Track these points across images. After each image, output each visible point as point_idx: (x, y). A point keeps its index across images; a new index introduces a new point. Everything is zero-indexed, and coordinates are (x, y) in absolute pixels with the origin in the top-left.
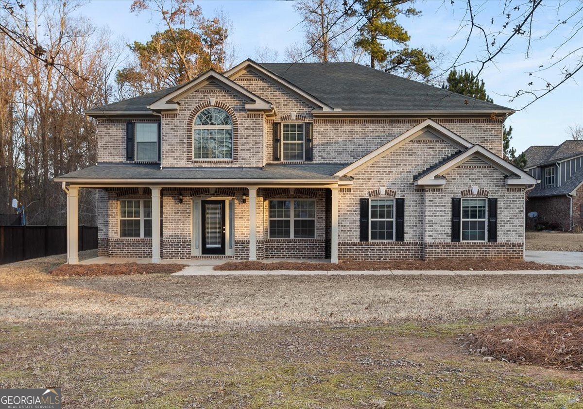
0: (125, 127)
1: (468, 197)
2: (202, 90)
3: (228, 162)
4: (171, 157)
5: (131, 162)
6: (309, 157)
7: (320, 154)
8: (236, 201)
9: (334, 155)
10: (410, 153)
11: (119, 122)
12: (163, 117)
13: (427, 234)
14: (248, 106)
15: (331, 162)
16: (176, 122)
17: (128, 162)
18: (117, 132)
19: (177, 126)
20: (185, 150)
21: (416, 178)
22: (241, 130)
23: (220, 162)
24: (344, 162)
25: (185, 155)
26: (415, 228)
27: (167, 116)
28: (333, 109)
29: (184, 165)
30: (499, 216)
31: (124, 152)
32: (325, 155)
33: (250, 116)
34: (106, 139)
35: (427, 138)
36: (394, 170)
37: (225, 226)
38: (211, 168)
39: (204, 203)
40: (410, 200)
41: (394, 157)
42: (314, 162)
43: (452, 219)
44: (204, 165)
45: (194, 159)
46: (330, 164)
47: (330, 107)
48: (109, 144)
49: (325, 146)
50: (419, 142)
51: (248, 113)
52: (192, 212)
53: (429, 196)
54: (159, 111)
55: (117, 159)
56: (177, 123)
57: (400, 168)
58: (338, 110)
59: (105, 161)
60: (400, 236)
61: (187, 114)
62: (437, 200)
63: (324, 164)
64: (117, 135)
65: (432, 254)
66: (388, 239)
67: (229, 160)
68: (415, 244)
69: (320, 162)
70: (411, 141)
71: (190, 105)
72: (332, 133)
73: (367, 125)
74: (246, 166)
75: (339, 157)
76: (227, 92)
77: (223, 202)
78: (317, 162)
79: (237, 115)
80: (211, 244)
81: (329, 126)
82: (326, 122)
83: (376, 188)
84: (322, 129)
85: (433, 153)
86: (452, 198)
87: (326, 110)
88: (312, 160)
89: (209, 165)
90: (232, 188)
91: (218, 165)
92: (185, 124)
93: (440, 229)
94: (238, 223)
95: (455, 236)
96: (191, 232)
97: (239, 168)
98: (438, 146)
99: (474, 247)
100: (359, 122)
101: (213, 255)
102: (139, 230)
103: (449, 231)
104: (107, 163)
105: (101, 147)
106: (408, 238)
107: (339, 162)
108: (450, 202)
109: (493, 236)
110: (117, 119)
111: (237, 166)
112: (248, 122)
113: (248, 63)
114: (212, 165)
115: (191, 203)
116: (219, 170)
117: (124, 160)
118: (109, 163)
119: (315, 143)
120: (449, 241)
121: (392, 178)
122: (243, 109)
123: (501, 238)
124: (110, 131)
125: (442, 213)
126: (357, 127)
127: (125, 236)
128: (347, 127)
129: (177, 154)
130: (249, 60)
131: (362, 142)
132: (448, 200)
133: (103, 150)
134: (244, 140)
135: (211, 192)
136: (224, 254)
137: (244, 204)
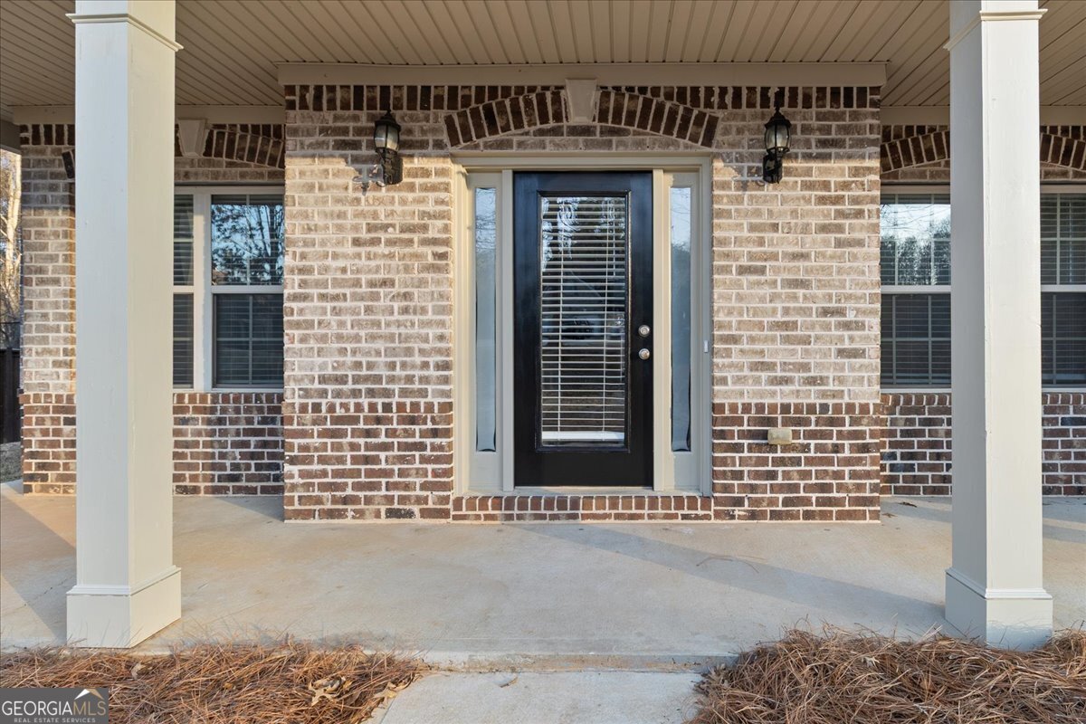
8: (725, 171)
37: (649, 322)
39: (529, 185)
94: (731, 301)
96: (455, 357)
115: (456, 180)
135: (576, 119)
136: (648, 481)
137: (769, 189)
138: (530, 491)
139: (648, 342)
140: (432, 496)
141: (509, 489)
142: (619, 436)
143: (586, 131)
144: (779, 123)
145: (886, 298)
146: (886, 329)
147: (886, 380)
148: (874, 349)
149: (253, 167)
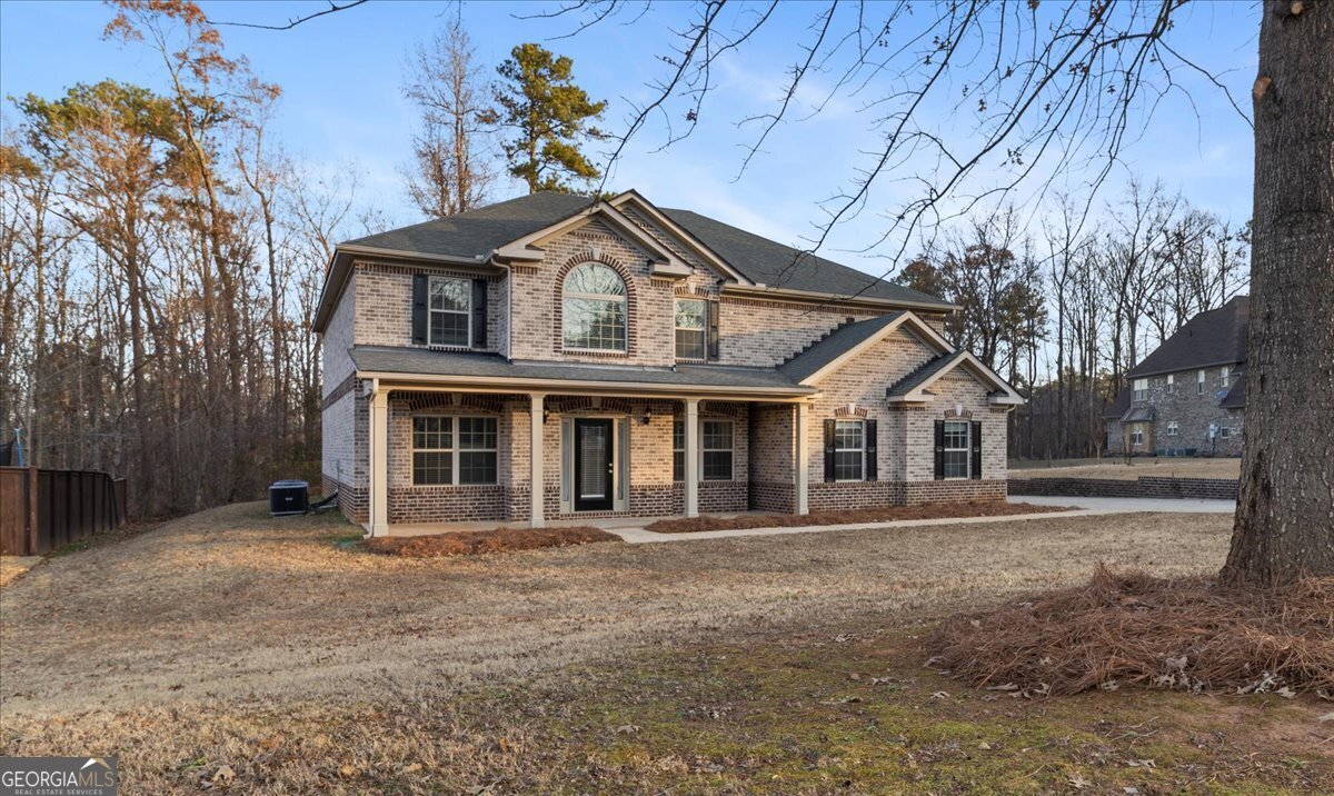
0: (411, 281)
1: (951, 420)
2: (580, 232)
3: (621, 356)
4: (528, 342)
5: (422, 347)
6: (714, 353)
7: (729, 350)
8: (634, 421)
9: (747, 352)
10: (883, 356)
11: (398, 270)
12: (512, 272)
13: (909, 469)
14: (658, 268)
15: (744, 364)
16: (535, 282)
17: (417, 346)
18: (397, 290)
19: (537, 290)
20: (551, 331)
21: (890, 392)
22: (641, 304)
23: (609, 356)
24: (761, 365)
25: (551, 339)
26: (889, 462)
27: (520, 270)
28: (754, 284)
29: (549, 358)
30: (983, 445)
31: (408, 328)
32: (735, 352)
33: (654, 283)
34: (372, 301)
35: (901, 337)
36: (864, 379)
37: (612, 462)
38: (593, 364)
39: (579, 422)
40: (884, 421)
41: (865, 361)
42: (720, 363)
43: (935, 448)
44: (582, 359)
45: (564, 349)
46: (742, 366)
47: (748, 280)
48: (379, 312)
49: (736, 338)
50: (893, 341)
51: (652, 278)
52: (561, 438)
53: (910, 416)
54: (507, 260)
55: (395, 341)
56: (539, 285)
57: (871, 377)
58: (761, 286)
59: (371, 342)
60: (872, 471)
61: (555, 269)
62: (919, 423)
63: (733, 366)
64: (394, 296)
65: (915, 497)
66: (855, 478)
67: (622, 352)
68: (890, 484)
69: (728, 363)
70: (884, 340)
71: (560, 256)
72: (744, 320)
73: (791, 311)
74: (649, 363)
75: (754, 356)
76: (620, 240)
77: (611, 421)
78: (725, 363)
79: (635, 279)
80: (588, 494)
81: (741, 309)
82: (737, 302)
83: (844, 405)
84: (732, 313)
85: (907, 358)
86: (936, 421)
87: (743, 284)
88: (718, 360)
89: (591, 360)
90: (626, 398)
91: (605, 360)
92: (550, 287)
93: (923, 462)
94: (636, 457)
95: (940, 471)
96: (561, 474)
97: (638, 366)
98: (913, 348)
99: (957, 486)
100: (779, 306)
101: (595, 512)
102: (450, 472)
103: (932, 465)
104: (373, 346)
105: (362, 315)
106: (882, 475)
107: (754, 365)
108: (933, 425)
109: (977, 472)
110: (393, 265)
111: (635, 363)
112: (653, 293)
113: (630, 196)
114: (596, 360)
115: (560, 422)
116: (607, 368)
117: (407, 342)
118: (379, 346)
119: (722, 333)
120: (932, 479)
121: (862, 390)
122: (645, 272)
123: (986, 475)
124: (380, 287)
125: (925, 441)
126: (778, 313)
127: (423, 483)
128: (763, 312)
129: (537, 337)
130: (633, 191)
131: (784, 336)
132: (930, 422)
133: (364, 321)
134: (645, 322)
135: (595, 406)
136: (612, 509)
137: (645, 426)
138: (578, 512)
139: (612, 468)
140: (554, 514)
141: (573, 512)
142: (602, 496)
143: (597, 409)
144: (648, 410)
145: (675, 453)
146: (675, 464)
147: (675, 479)
148: (671, 470)
149: (477, 409)
